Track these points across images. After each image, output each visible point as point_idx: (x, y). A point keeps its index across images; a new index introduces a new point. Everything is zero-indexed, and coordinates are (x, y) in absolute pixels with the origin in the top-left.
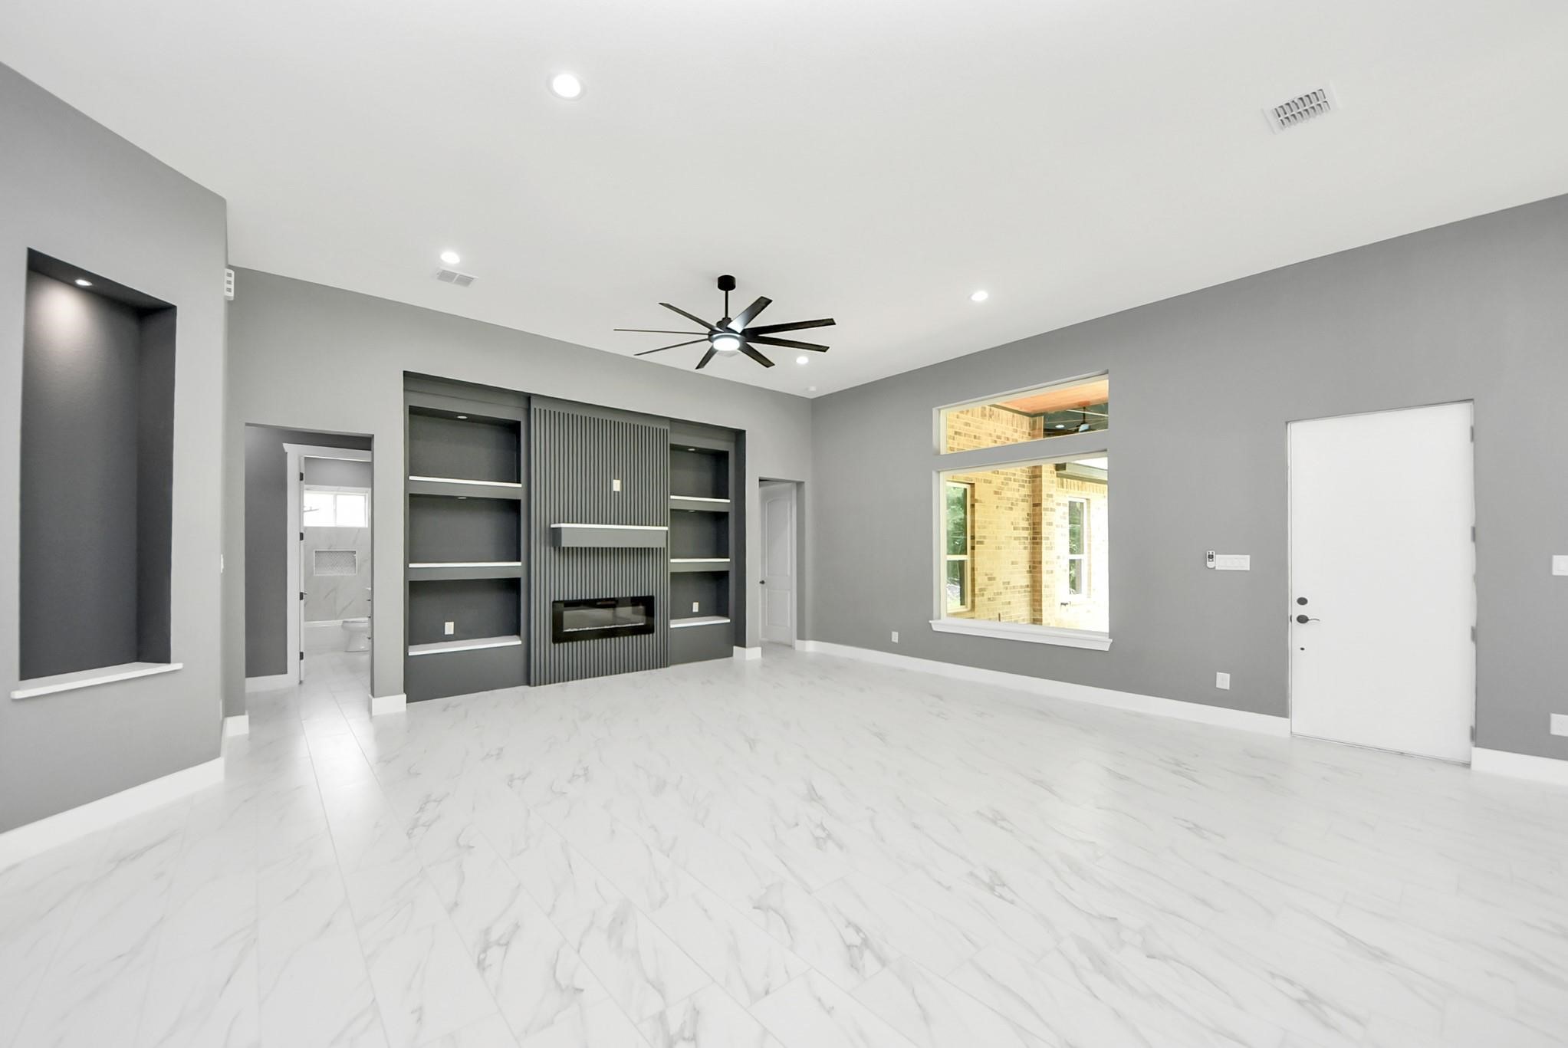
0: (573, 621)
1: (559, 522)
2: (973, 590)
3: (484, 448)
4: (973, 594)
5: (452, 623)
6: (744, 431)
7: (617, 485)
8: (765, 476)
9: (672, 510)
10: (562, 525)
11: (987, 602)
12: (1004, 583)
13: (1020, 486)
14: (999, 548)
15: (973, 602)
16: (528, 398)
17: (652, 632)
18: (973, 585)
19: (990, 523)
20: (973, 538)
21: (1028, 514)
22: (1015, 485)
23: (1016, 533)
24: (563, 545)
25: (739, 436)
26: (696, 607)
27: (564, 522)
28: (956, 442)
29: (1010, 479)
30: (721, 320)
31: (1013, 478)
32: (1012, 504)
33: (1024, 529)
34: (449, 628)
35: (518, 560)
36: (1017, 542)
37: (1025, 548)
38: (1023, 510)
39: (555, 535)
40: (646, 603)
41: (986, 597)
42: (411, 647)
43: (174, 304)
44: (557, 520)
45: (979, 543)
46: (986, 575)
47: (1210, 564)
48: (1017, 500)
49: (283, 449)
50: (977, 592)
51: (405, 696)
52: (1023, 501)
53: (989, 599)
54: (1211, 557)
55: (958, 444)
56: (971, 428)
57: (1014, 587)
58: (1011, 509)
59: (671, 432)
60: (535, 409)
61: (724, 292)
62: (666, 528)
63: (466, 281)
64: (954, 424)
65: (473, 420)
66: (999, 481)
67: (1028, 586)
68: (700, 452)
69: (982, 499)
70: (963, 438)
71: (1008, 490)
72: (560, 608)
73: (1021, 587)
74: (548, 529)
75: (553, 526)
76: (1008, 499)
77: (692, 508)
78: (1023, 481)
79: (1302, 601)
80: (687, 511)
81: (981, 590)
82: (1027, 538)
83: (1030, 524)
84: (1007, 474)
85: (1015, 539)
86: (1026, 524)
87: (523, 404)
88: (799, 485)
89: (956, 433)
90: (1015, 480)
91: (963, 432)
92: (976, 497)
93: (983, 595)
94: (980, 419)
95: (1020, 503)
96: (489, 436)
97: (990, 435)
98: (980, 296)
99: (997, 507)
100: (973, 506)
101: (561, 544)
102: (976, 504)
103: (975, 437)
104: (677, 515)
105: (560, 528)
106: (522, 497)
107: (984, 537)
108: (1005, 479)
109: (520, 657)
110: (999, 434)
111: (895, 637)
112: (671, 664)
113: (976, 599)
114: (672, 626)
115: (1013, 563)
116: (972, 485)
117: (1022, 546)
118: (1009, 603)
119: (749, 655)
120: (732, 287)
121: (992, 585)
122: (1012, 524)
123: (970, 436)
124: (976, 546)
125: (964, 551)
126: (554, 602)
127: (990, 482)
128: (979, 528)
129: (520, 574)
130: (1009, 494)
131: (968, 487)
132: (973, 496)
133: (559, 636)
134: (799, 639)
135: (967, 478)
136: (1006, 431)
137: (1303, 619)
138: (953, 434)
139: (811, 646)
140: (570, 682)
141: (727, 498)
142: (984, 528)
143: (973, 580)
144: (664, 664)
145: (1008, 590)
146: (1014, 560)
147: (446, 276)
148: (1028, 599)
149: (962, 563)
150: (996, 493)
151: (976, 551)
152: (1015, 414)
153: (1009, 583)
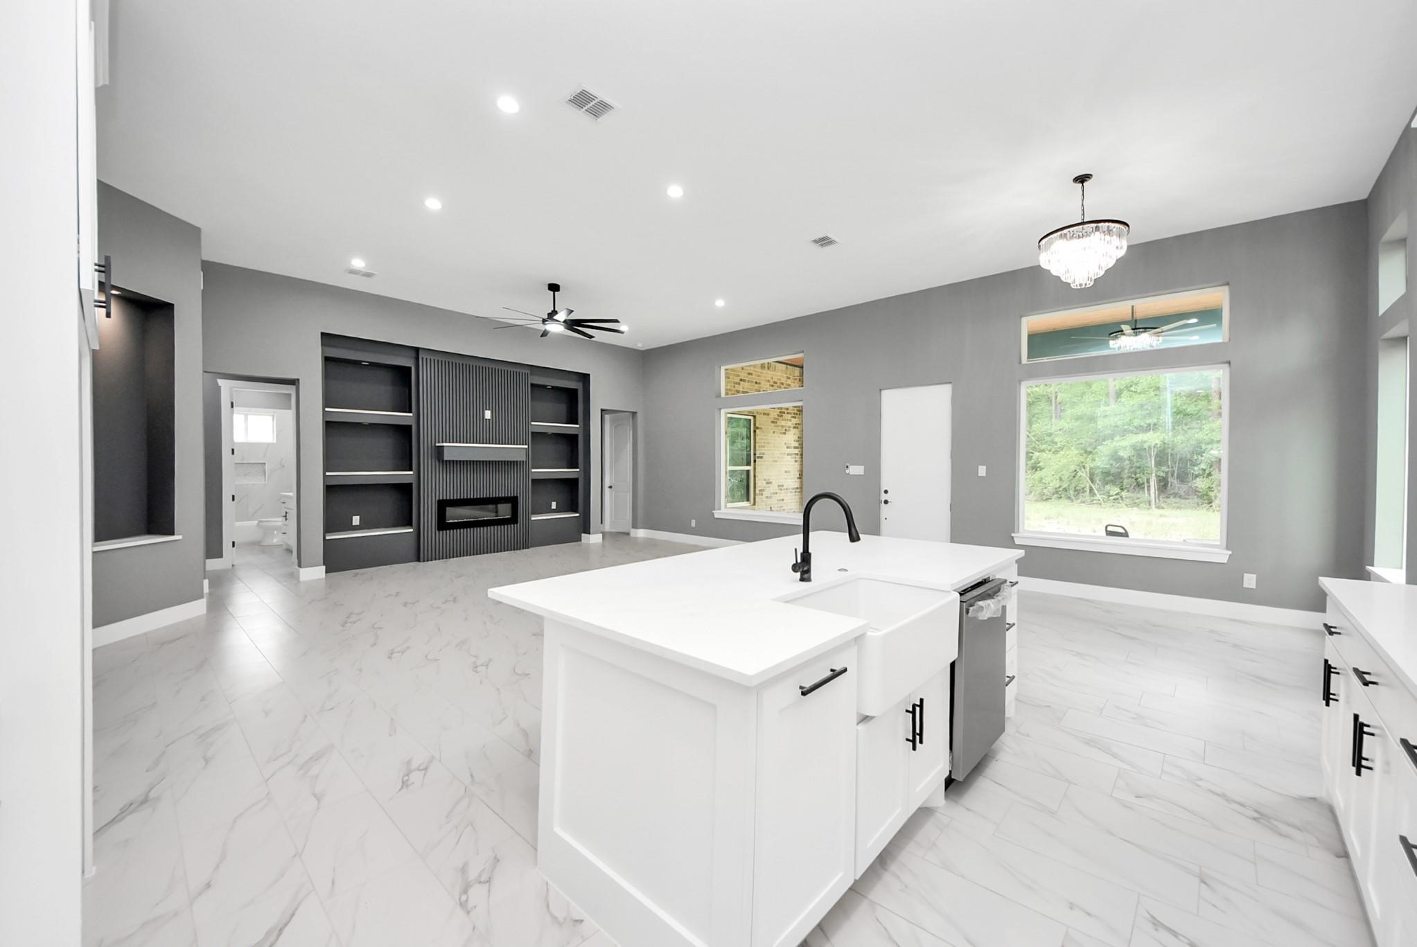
0: (454, 514)
1: (443, 442)
2: (755, 491)
3: (384, 388)
4: (755, 494)
5: (358, 517)
6: (589, 375)
7: (488, 414)
8: (604, 408)
9: (532, 433)
10: (445, 444)
11: (765, 499)
12: (779, 486)
13: (792, 417)
14: (775, 461)
15: (755, 499)
16: (417, 350)
17: (517, 523)
18: (755, 487)
19: (768, 443)
20: (755, 454)
21: (799, 438)
22: (789, 417)
23: (789, 451)
24: (445, 459)
25: (585, 378)
26: (554, 505)
27: (446, 442)
28: (741, 386)
29: (784, 413)
30: (550, 312)
31: (786, 411)
32: (786, 430)
33: (795, 448)
34: (356, 520)
35: (411, 470)
36: (789, 457)
37: (796, 461)
38: (794, 434)
39: (440, 451)
40: (513, 501)
41: (764, 496)
42: (327, 534)
43: (172, 302)
44: (441, 441)
45: (758, 457)
46: (765, 480)
47: (847, 471)
48: (790, 427)
49: (218, 384)
50: (757, 492)
51: (324, 567)
52: (794, 428)
53: (767, 497)
54: (847, 467)
55: (743, 388)
56: (753, 376)
57: (787, 489)
58: (785, 433)
59: (531, 374)
60: (423, 358)
61: (552, 293)
62: (526, 447)
63: (368, 275)
64: (739, 373)
65: (373, 365)
66: (776, 414)
67: (797, 488)
68: (555, 388)
69: (763, 427)
70: (746, 384)
71: (783, 420)
72: (443, 505)
73: (793, 489)
74: (434, 447)
75: (437, 445)
76: (782, 426)
77: (550, 431)
78: (794, 414)
79: (886, 492)
80: (545, 433)
81: (760, 490)
82: (797, 454)
83: (799, 444)
84: (781, 408)
85: (788, 454)
86: (797, 444)
87: (413, 354)
88: (634, 414)
89: (741, 380)
90: (788, 413)
91: (747, 379)
92: (757, 425)
93: (762, 494)
94: (760, 370)
95: (792, 429)
96: (387, 376)
97: (769, 381)
98: (720, 303)
99: (774, 432)
100: (755, 431)
101: (443, 458)
102: (757, 431)
103: (756, 383)
104: (537, 436)
105: (443, 446)
106: (413, 423)
107: (764, 454)
108: (780, 412)
109: (412, 542)
110: (776, 380)
111: (693, 523)
112: (532, 547)
113: (757, 497)
114: (533, 519)
115: (786, 472)
116: (754, 417)
117: (793, 460)
118: (783, 500)
119: (594, 539)
120: (558, 290)
121: (769, 487)
122: (786, 444)
123: (752, 382)
124: (757, 460)
125: (748, 464)
126: (439, 501)
127: (768, 414)
128: (759, 446)
129: (412, 480)
130: (783, 423)
131: (751, 418)
132: (755, 424)
133: (443, 525)
134: (633, 528)
135: (749, 412)
136: (782, 379)
137: (886, 502)
138: (738, 381)
139: (641, 533)
140: (452, 559)
141: (577, 424)
142: (764, 447)
143: (755, 484)
144: (525, 546)
145: (783, 491)
146: (787, 470)
147: (354, 272)
148: (797, 497)
149: (748, 471)
150: (773, 422)
151: (757, 463)
152: (789, 366)
153: (783, 486)
